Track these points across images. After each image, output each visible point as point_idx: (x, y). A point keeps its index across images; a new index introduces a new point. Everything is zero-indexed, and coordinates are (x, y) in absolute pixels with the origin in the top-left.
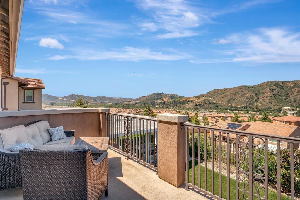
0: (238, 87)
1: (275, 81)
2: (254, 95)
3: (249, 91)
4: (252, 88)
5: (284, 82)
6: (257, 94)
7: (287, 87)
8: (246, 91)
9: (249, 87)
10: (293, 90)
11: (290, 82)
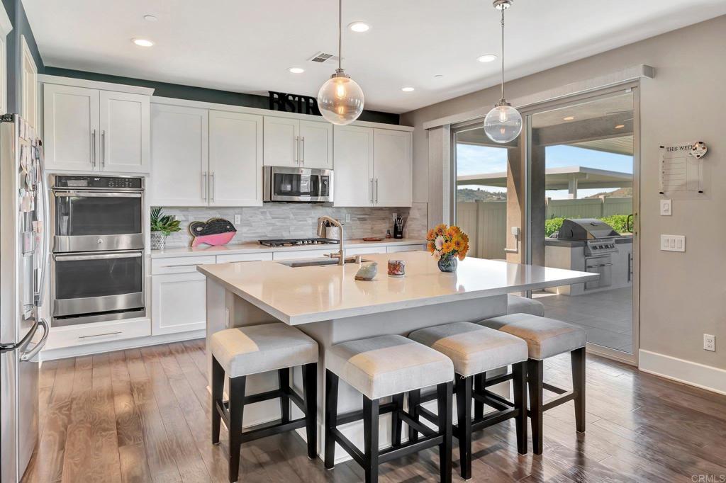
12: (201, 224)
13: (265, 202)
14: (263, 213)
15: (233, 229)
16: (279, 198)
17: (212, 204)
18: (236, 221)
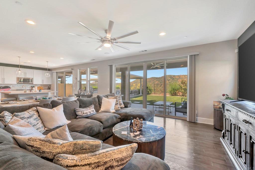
0: (151, 78)
1: (170, 75)
2: (159, 83)
3: (157, 81)
4: (158, 78)
5: (174, 76)
6: (161, 82)
7: (176, 79)
8: (155, 81)
9: (157, 78)
10: (179, 80)
11: (177, 76)
12: (2, 87)
13: (17, 83)
14: (17, 85)
15: (10, 88)
16: (20, 83)
17: (4, 83)
18: (11, 86)
